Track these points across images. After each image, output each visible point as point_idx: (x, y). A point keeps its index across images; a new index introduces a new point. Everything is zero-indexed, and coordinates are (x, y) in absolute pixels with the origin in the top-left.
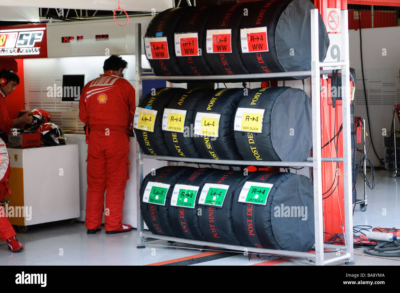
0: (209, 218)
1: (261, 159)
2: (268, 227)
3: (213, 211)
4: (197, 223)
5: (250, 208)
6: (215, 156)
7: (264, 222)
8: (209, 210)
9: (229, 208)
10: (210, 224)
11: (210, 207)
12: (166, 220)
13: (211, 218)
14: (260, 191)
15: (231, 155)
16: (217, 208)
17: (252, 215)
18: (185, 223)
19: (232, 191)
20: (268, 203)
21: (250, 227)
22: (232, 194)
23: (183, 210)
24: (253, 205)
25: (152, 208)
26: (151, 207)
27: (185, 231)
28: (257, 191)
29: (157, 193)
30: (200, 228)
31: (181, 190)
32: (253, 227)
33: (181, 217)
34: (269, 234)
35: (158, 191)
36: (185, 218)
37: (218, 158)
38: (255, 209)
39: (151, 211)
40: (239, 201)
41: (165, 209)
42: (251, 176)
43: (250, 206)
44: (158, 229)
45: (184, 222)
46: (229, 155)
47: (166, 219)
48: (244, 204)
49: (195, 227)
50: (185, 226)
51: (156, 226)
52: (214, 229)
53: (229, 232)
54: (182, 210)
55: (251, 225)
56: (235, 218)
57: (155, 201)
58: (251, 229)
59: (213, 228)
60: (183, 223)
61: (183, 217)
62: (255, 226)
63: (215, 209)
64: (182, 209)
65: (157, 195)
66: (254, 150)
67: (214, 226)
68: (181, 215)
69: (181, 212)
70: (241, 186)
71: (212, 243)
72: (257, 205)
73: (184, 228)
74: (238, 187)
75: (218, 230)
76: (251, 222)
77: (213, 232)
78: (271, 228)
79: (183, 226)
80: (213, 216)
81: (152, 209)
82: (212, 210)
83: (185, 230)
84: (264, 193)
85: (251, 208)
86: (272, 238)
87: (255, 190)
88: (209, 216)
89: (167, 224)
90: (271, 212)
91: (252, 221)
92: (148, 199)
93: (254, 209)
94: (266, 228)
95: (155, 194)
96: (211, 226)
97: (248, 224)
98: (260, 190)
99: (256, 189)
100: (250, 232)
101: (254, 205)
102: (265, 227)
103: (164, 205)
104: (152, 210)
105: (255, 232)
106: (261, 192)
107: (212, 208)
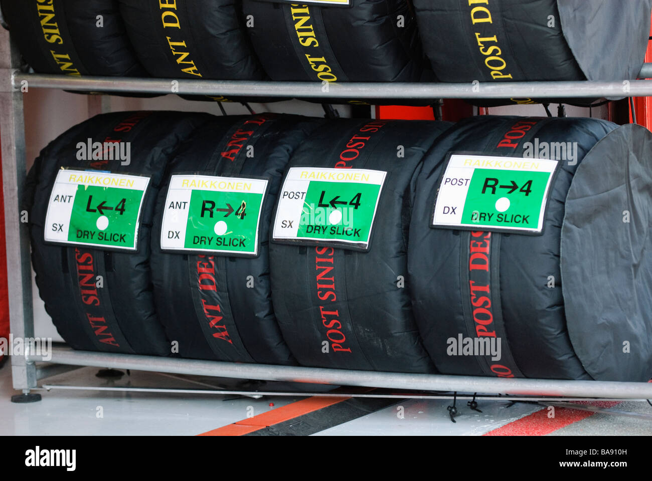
0: (319, 286)
1: (510, 76)
2: (548, 307)
3: (331, 260)
4: (266, 304)
5: (480, 243)
6: (325, 70)
7: (536, 289)
8: (318, 260)
9: (393, 247)
10: (321, 307)
11: (321, 248)
12: (138, 298)
13: (324, 286)
14: (512, 185)
15: (387, 68)
16: (348, 251)
17: (488, 270)
18: (218, 308)
19: (400, 189)
20: (549, 224)
21: (482, 311)
22: (401, 200)
23: (212, 262)
24: (490, 234)
25: (82, 260)
26: (79, 257)
27: (216, 335)
28: (501, 187)
29: (102, 208)
30: (275, 321)
31: (195, 194)
32: (493, 309)
33: (205, 287)
34: (553, 330)
35: (104, 202)
36: (219, 290)
37: (335, 79)
38: (501, 249)
39: (81, 271)
40: (435, 223)
41: (135, 261)
42: (459, 136)
43: (481, 239)
44: (105, 331)
45: (215, 304)
46: (381, 65)
47: (139, 295)
48: (456, 231)
49: (257, 318)
50: (219, 318)
51: (97, 323)
52: (334, 321)
53: (393, 332)
54: (206, 264)
55: (486, 303)
56: (424, 282)
57: (96, 236)
58: (484, 317)
59: (330, 318)
60: (211, 307)
61: (211, 288)
62: (499, 305)
63: (342, 253)
64: (208, 261)
65: (102, 213)
66: (487, 45)
67: (336, 313)
68: (203, 282)
69: (203, 269)
70: (437, 172)
71: (318, 370)
72: (506, 234)
73: (213, 323)
74: (426, 176)
75: (349, 327)
76: (484, 294)
77: (330, 332)
78: (558, 308)
79: (209, 316)
80: (333, 279)
81: (82, 264)
82: (331, 257)
83: (216, 331)
84: (528, 192)
85: (484, 245)
86: (561, 341)
87: (491, 183)
88: (319, 277)
89: (143, 313)
90: (558, 256)
91: (491, 288)
92: (66, 229)
93: (497, 245)
94: (544, 311)
95: (94, 211)
96: (323, 313)
97: (475, 301)
98: (513, 182)
99: (496, 181)
100: (478, 328)
101: (494, 232)
102: (538, 308)
103: (134, 248)
104: (83, 267)
105: (501, 323)
106: (518, 190)
107: (330, 249)
